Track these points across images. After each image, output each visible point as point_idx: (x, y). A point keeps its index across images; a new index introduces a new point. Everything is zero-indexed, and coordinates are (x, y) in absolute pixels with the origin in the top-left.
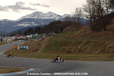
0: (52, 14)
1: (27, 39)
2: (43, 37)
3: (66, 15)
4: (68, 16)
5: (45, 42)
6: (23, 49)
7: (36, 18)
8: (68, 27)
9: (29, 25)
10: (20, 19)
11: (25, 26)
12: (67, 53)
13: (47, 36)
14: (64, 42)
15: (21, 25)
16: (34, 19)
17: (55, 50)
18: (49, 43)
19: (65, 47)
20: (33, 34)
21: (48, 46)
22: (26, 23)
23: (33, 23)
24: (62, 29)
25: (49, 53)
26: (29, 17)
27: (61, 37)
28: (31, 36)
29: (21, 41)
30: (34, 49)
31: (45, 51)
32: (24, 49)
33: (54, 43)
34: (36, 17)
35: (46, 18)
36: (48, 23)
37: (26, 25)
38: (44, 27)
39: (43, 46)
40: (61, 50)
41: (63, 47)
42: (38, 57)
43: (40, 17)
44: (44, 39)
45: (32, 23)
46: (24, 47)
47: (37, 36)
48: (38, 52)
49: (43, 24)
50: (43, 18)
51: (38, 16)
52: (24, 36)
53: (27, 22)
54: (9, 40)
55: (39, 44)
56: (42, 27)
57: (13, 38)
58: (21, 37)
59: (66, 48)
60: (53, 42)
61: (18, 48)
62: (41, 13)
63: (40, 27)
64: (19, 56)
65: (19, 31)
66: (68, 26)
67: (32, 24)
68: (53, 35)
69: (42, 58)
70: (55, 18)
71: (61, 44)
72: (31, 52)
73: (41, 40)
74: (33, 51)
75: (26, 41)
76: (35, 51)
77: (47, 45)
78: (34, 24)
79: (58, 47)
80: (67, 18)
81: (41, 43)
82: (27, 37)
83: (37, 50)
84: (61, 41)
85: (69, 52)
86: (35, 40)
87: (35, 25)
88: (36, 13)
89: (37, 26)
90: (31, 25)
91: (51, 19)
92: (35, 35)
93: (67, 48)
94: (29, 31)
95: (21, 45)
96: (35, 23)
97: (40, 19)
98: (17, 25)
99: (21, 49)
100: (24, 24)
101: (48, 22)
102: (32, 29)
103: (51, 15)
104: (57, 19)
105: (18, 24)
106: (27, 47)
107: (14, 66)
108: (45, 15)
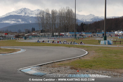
9: (16, 22)
11: (11, 23)
15: (7, 22)
16: (21, 16)
22: (12, 20)
23: (20, 20)
26: (16, 14)
34: (23, 14)
35: (34, 16)
43: (27, 14)
49: (31, 22)
50: (31, 16)
51: (25, 13)
53: (14, 19)
62: (28, 9)
87: (22, 23)
88: (23, 9)
90: (18, 23)
96: (22, 20)
97: (28, 16)
100: (10, 21)
103: (40, 13)
108: (32, 13)
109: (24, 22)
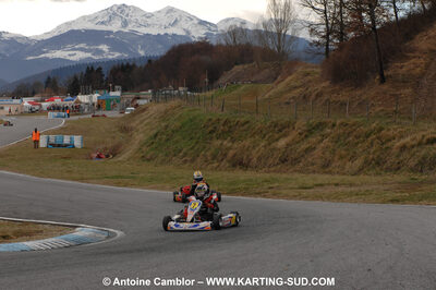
0: (176, 15)
1: (78, 109)
2: (140, 102)
3: (231, 23)
4: (238, 25)
5: (145, 122)
6: (59, 146)
7: (115, 30)
8: (238, 68)
9: (89, 55)
11: (72, 58)
12: (234, 166)
13: (155, 99)
14: (224, 125)
15: (59, 54)
16: (110, 32)
17: (185, 155)
18: (163, 124)
19: (225, 142)
20: (103, 92)
21: (158, 137)
22: (76, 49)
23: (104, 48)
24: (214, 76)
25: (161, 164)
27: (209, 105)
28: (95, 97)
29: (56, 114)
30: (106, 149)
31: (148, 157)
32: (66, 146)
33: (181, 127)
34: (115, 27)
35: (154, 31)
36: (159, 51)
37: (77, 55)
38: (144, 64)
39: (139, 137)
40: (208, 153)
41: (220, 142)
42: (119, 180)
43: (130, 27)
44: (144, 110)
45: (100, 47)
46: (66, 140)
47: (118, 100)
48: (120, 159)
49: (142, 53)
50: (143, 31)
51: (125, 24)
52: (69, 98)
53: (82, 45)
55: (125, 130)
56: (138, 65)
57: (26, 102)
58: (58, 101)
59: (230, 148)
60: (178, 124)
61: (43, 143)
63: (131, 64)
65: (49, 78)
66: (236, 64)
67: (101, 52)
68: (179, 96)
69: (132, 185)
70: (188, 32)
71: (211, 132)
72: (92, 159)
73: (133, 114)
74: (99, 157)
75: (77, 117)
76: (107, 156)
77: (155, 131)
78: (108, 54)
79: (197, 143)
80: (237, 31)
81: (133, 125)
82: (78, 101)
83: (115, 152)
84: (210, 120)
85: (240, 163)
86: (109, 114)
87: (110, 57)
88: (116, 9)
89: (119, 61)
90: (96, 58)
91: (174, 35)
92: (112, 94)
93: (235, 145)
94: (90, 77)
95: (54, 132)
96: (113, 49)
97: (133, 33)
98: (43, 55)
99: (53, 145)
100: (71, 53)
101: (160, 46)
102: (100, 69)
103: (176, 22)
104: (197, 34)
105: (47, 52)
106: (77, 141)
108: (150, 21)
109: (117, 55)
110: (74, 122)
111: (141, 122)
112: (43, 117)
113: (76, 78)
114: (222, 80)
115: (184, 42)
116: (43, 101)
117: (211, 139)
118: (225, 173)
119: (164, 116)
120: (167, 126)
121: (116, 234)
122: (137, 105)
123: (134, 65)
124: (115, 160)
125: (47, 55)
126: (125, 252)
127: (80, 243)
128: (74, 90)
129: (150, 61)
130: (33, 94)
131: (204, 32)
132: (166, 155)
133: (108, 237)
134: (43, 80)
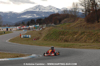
0: (51, 7)
1: (29, 29)
2: (43, 27)
3: (64, 9)
4: (66, 9)
5: (45, 32)
6: (26, 37)
9: (31, 17)
10: (23, 11)
11: (27, 17)
12: (65, 41)
13: (47, 26)
14: (63, 32)
15: (25, 16)
16: (36, 11)
17: (54, 39)
18: (49, 32)
19: (63, 36)
20: (35, 25)
21: (48, 35)
22: (28, 15)
23: (35, 15)
24: (60, 21)
25: (49, 41)
26: (32, 10)
27: (59, 28)
28: (33, 26)
29: (24, 30)
30: (36, 38)
31: (46, 39)
32: (27, 37)
33: (53, 33)
34: (37, 10)
35: (46, 11)
36: (48, 16)
37: (29, 17)
38: (44, 18)
39: (44, 35)
40: (59, 39)
42: (40, 45)
44: (44, 29)
45: (34, 15)
46: (27, 36)
47: (38, 27)
48: (40, 40)
49: (44, 16)
50: (44, 11)
51: (40, 9)
52: (27, 26)
53: (30, 14)
54: (14, 29)
55: (40, 34)
56: (43, 19)
57: (18, 28)
58: (25, 27)
59: (64, 38)
61: (22, 37)
62: (42, 6)
64: (22, 44)
65: (22, 22)
66: (65, 18)
67: (34, 16)
68: (52, 26)
69: (43, 46)
70: (54, 11)
71: (60, 34)
72: (33, 40)
73: (42, 30)
74: (35, 40)
76: (37, 40)
78: (36, 16)
79: (57, 36)
80: (65, 11)
81: (42, 32)
82: (29, 27)
83: (38, 39)
84: (59, 31)
85: (66, 41)
86: (36, 30)
87: (36, 17)
88: (37, 6)
89: (38, 18)
91: (51, 12)
92: (37, 25)
93: (65, 37)
94: (32, 22)
95: (24, 34)
99: (24, 37)
101: (48, 14)
102: (34, 20)
103: (51, 9)
104: (56, 12)
105: (22, 16)
106: (30, 36)
107: (18, 52)
108: (45, 9)
109: (38, 16)
110: (28, 32)
111: (44, 32)
112: (21, 31)
113: (29, 22)
114: (62, 22)
115: (53, 13)
116: (21, 27)
117: (60, 35)
118: (63, 43)
119: (49, 30)
120: (50, 33)
121: (40, 56)
122: (43, 28)
123: (42, 19)
124: (38, 40)
125: (22, 17)
126: (43, 59)
127: (33, 58)
128: (28, 25)
129: (45, 18)
130: (19, 26)
131: (58, 11)
132: (50, 39)
133: (39, 56)
134: (21, 22)
